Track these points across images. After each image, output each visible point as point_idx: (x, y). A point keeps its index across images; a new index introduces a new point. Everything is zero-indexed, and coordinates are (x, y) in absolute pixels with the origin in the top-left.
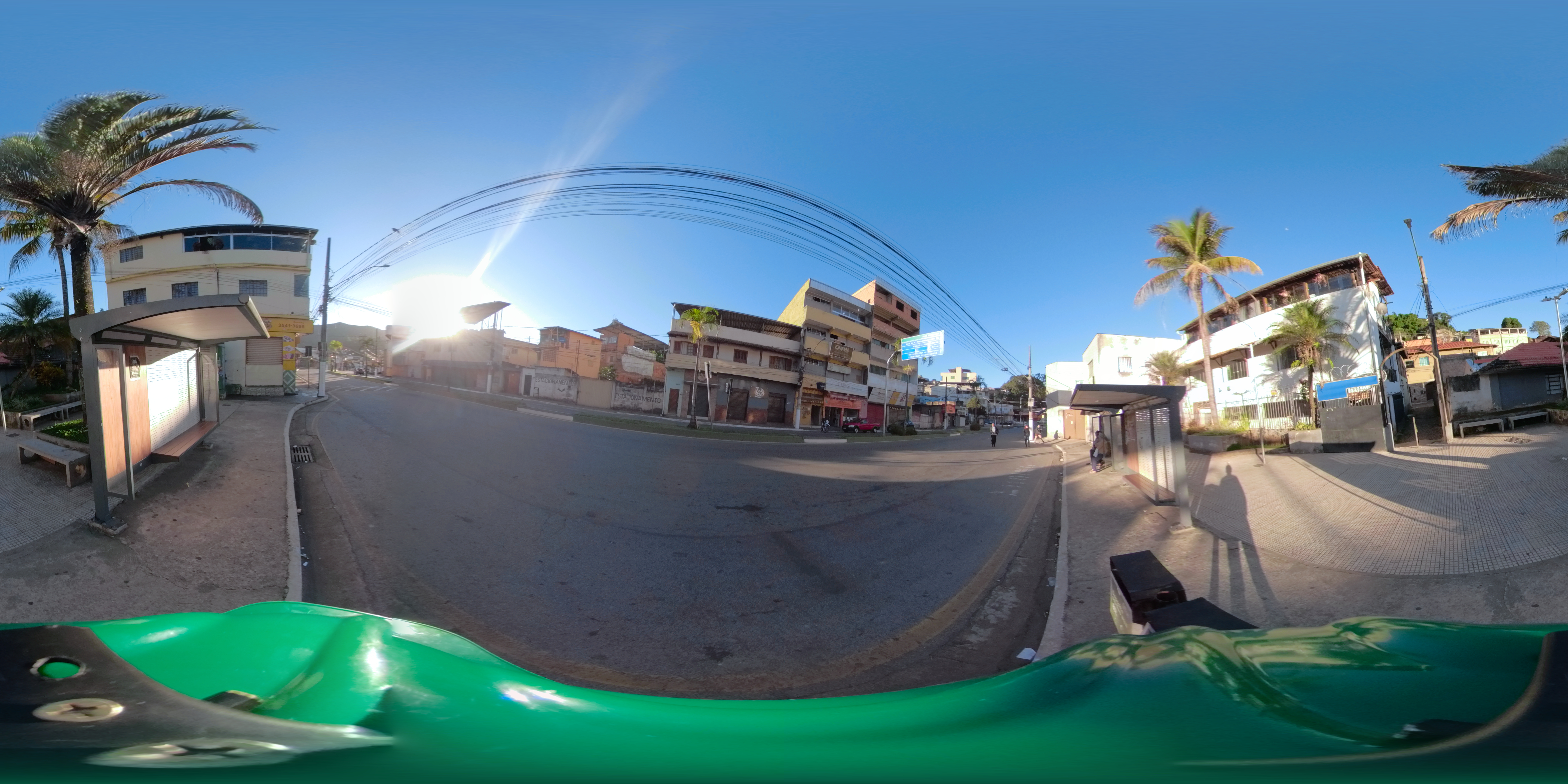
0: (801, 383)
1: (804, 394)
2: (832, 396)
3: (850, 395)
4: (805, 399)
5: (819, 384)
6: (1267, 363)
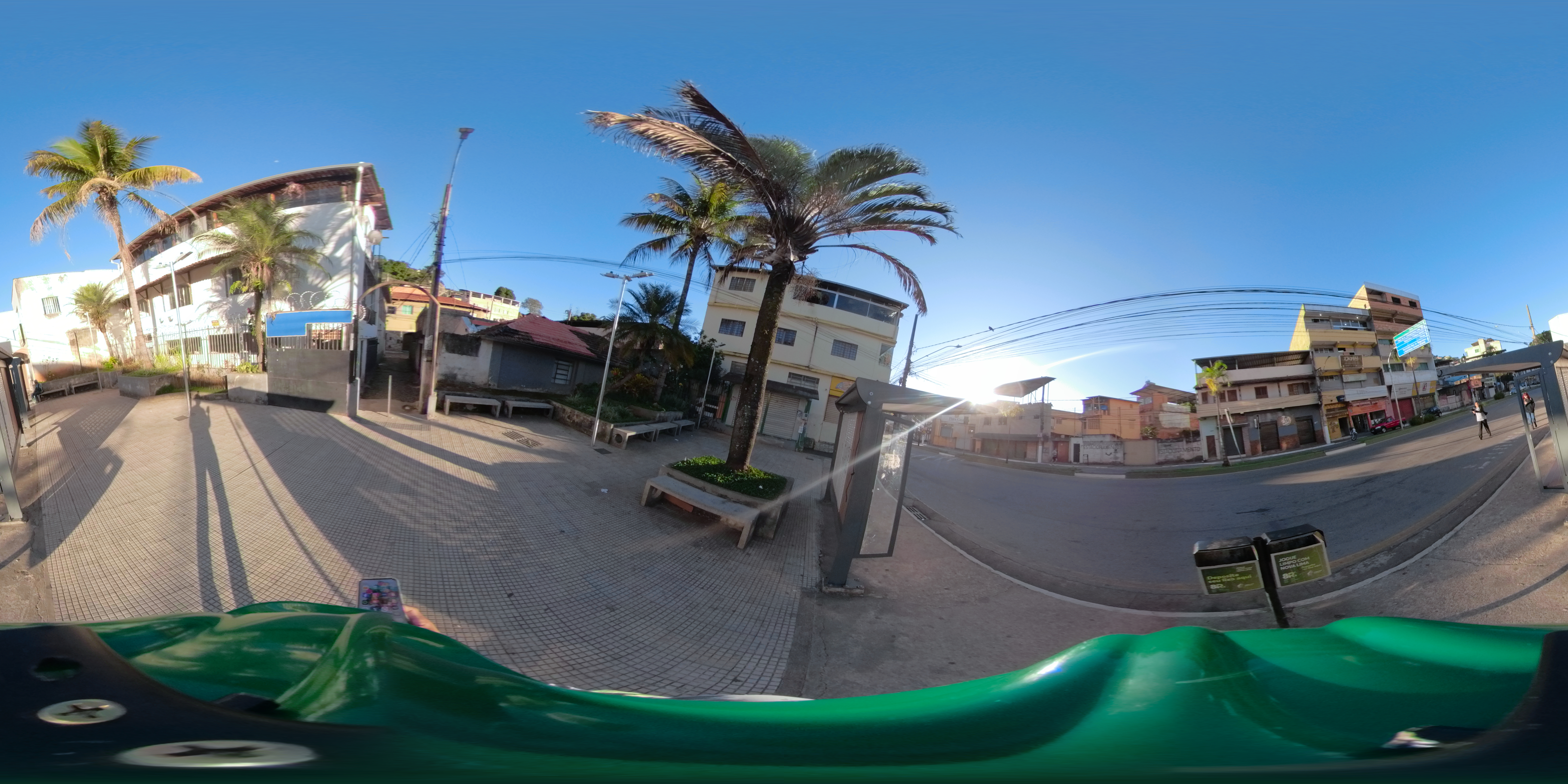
0: (1321, 402)
2: (1355, 405)
3: (1371, 399)
4: (1330, 414)
5: (1338, 398)
6: (214, 288)
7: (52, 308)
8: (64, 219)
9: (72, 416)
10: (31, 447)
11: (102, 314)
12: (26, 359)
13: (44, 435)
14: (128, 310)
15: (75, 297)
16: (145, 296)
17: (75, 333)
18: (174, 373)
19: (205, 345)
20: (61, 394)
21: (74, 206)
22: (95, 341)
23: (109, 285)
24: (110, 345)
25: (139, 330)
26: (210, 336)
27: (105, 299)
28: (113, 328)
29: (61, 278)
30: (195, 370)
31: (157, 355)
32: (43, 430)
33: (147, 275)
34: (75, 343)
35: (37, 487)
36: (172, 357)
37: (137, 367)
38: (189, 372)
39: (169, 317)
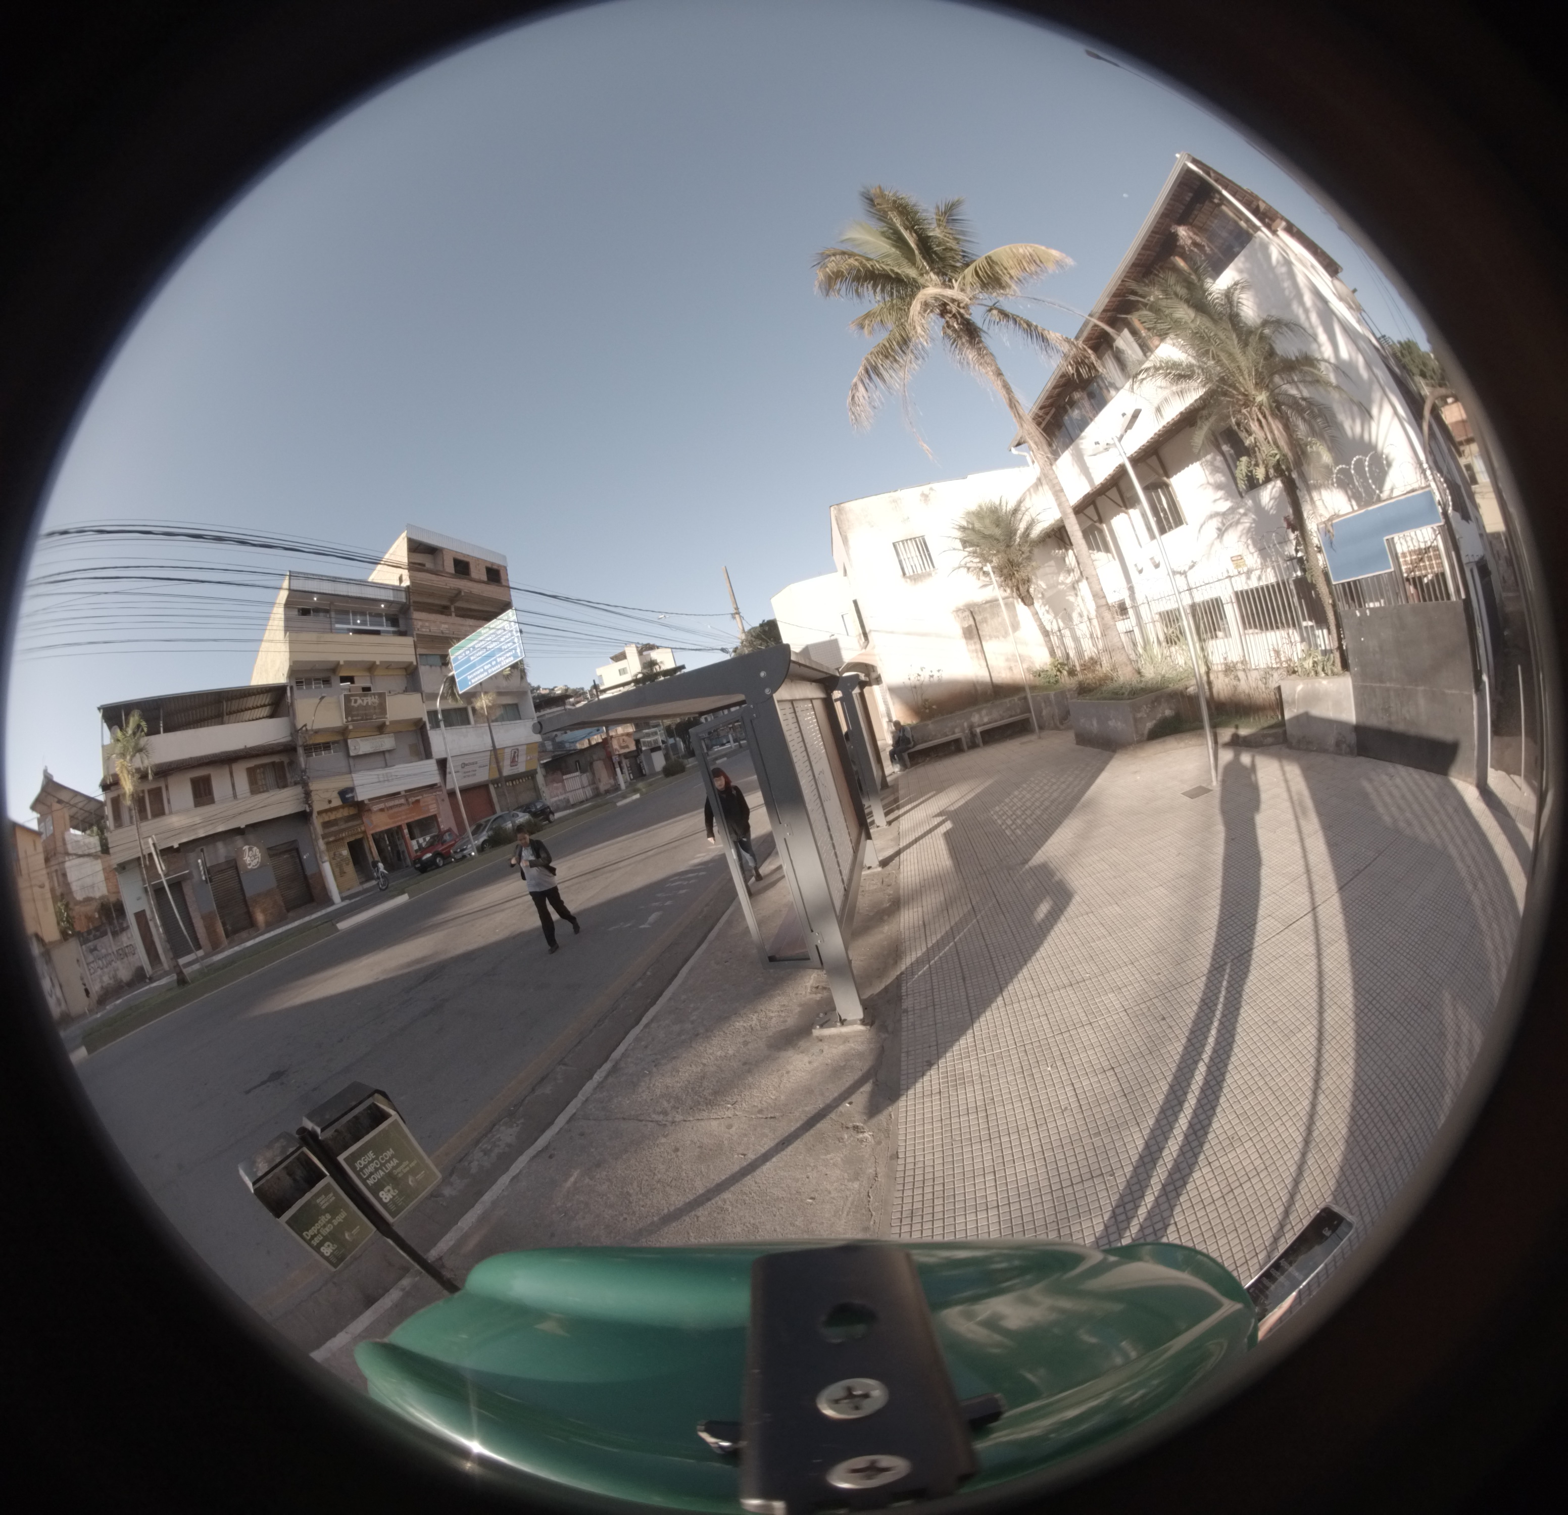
0: (310, 806)
1: (326, 825)
2: (375, 808)
3: (406, 791)
4: (331, 834)
5: (343, 794)
6: (1211, 480)
7: (917, 561)
8: (901, 374)
9: (977, 796)
10: (889, 868)
11: (1018, 565)
12: (873, 675)
13: (916, 841)
14: (1070, 552)
15: (959, 534)
16: (1096, 518)
17: (972, 611)
18: (1179, 686)
19: (1232, 613)
20: (953, 748)
21: (911, 347)
22: (1015, 626)
23: (1020, 502)
24: (1046, 634)
25: (1099, 596)
26: (1236, 593)
27: (1019, 533)
28: (1047, 595)
29: (925, 497)
30: (1221, 675)
31: (1145, 649)
32: (914, 828)
33: (1085, 471)
34: (973, 633)
35: (895, 952)
36: (1173, 649)
37: (1106, 678)
38: (1209, 683)
39: (1152, 559)
